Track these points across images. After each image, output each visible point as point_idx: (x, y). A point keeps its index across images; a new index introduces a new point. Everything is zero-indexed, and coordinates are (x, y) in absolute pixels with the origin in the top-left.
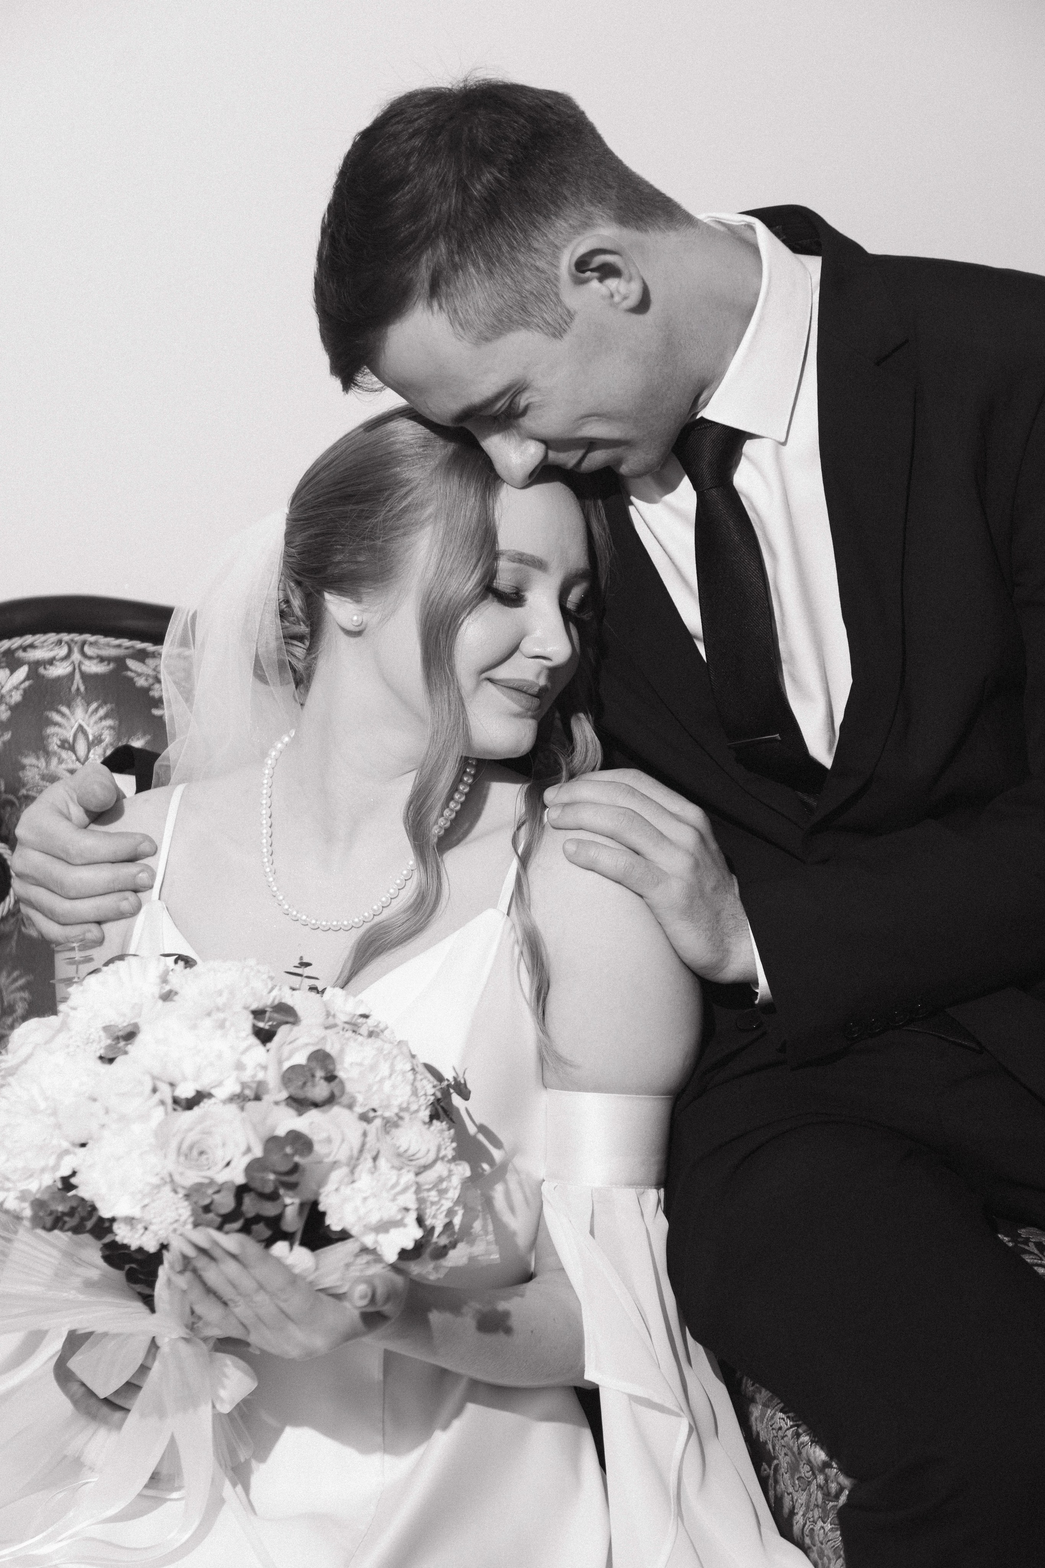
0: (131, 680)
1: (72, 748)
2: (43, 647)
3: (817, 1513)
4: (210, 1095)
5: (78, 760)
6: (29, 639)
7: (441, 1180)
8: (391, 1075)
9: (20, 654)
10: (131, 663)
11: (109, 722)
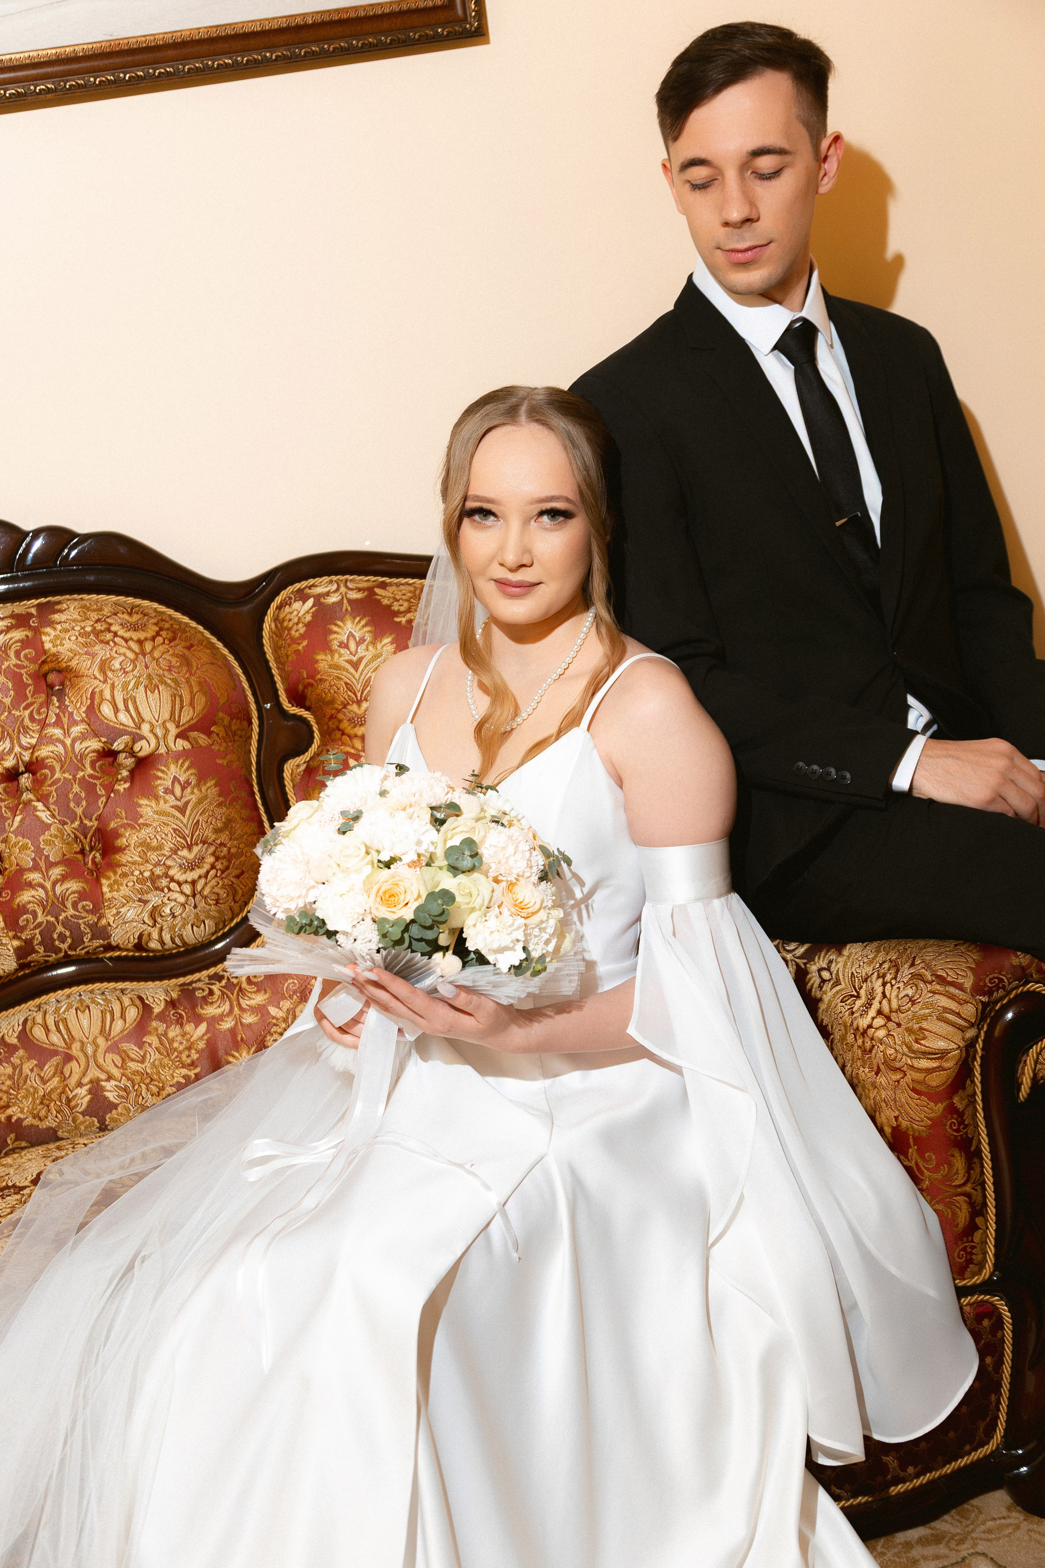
0: (379, 601)
1: (347, 647)
2: (321, 586)
3: (859, 1063)
4: (400, 859)
5: (351, 653)
6: (311, 581)
7: (542, 922)
8: (515, 853)
9: (307, 591)
10: (377, 590)
11: (368, 629)
